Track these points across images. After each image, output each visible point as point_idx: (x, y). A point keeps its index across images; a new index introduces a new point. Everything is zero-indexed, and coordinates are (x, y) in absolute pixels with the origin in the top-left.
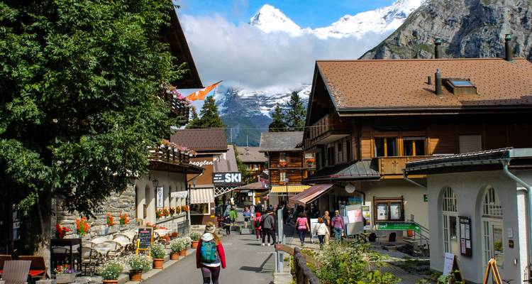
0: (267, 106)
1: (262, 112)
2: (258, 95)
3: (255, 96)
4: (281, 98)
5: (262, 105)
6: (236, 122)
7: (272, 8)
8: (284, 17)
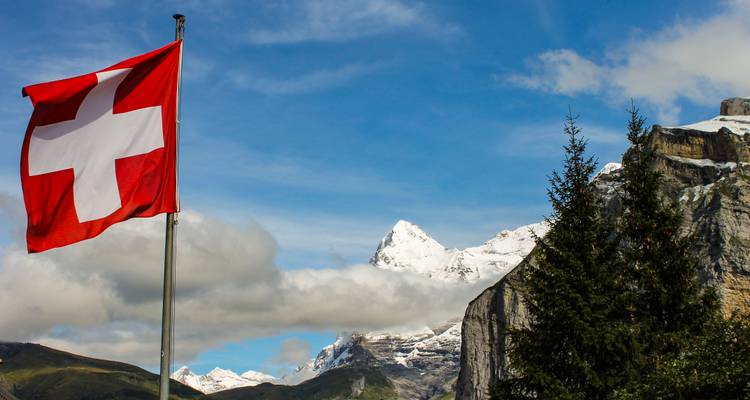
0: (403, 351)
1: (397, 359)
2: (392, 337)
3: (388, 338)
4: (421, 340)
5: (397, 351)
6: (361, 374)
7: (409, 224)
8: (424, 236)
